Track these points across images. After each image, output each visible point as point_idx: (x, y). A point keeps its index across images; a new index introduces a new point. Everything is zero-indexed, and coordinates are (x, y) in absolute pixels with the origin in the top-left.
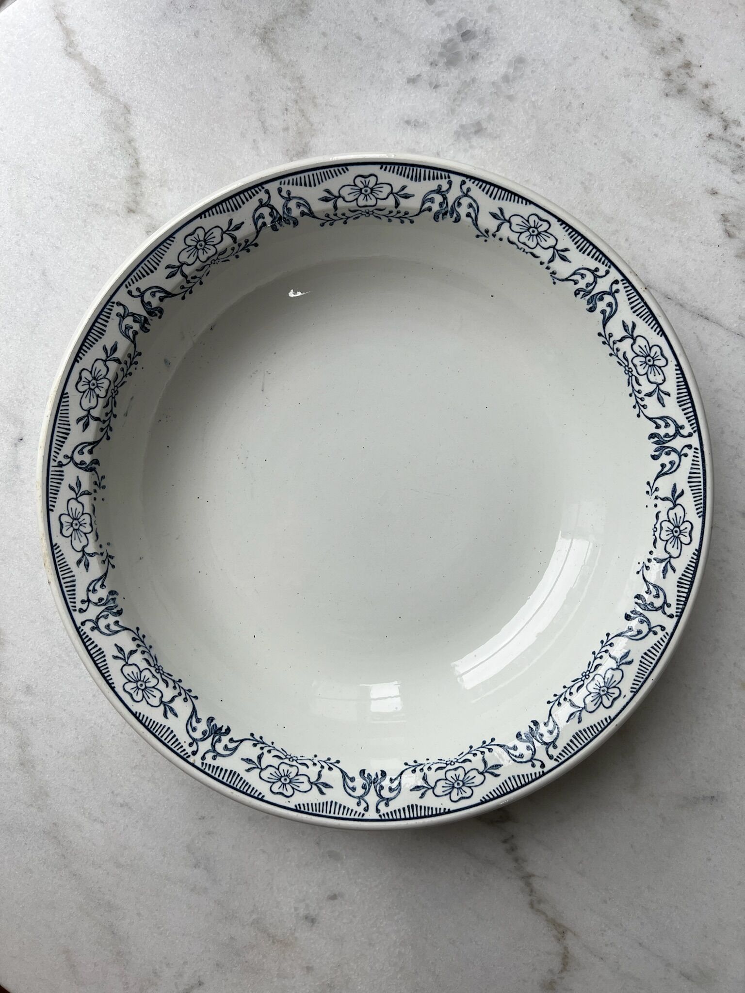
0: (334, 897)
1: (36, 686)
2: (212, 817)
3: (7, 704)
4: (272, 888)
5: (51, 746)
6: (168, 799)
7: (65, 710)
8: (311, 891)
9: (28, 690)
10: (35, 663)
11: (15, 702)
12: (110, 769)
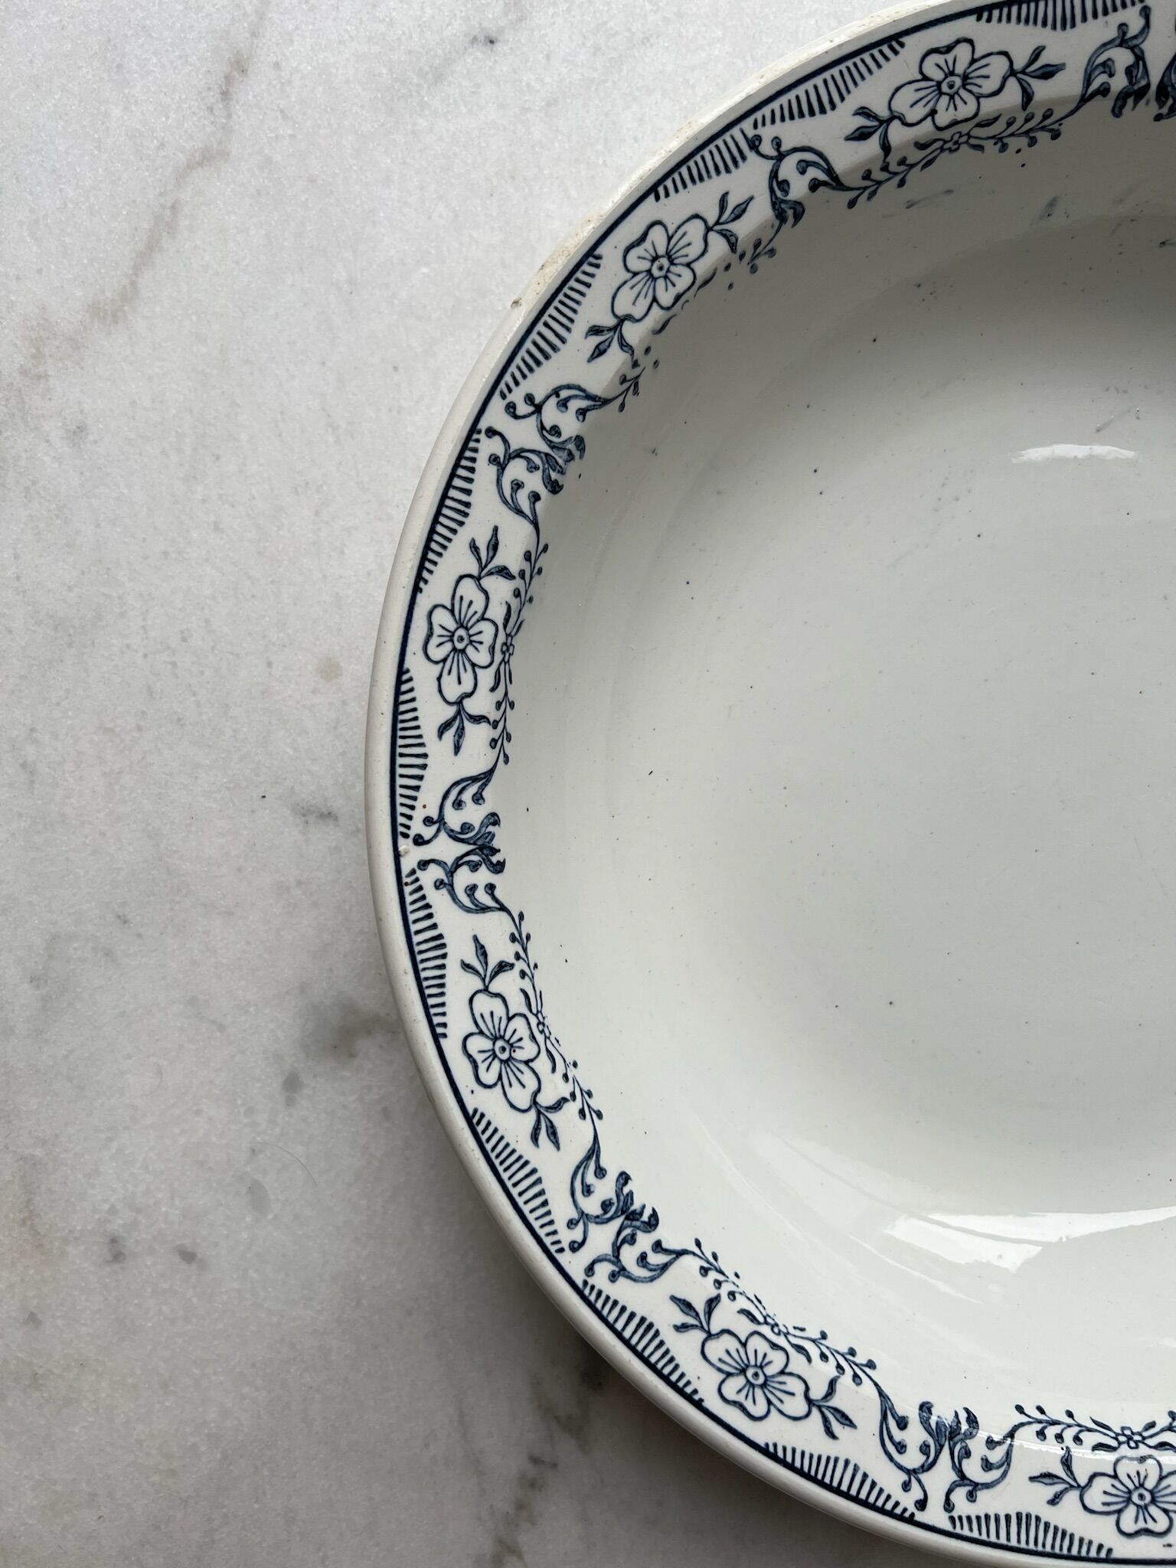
0: (188, 1256)
1: (96, 442)
2: (139, 936)
3: (22, 418)
4: (110, 1139)
5: (16, 557)
6: (103, 834)
7: (98, 526)
8: (164, 1209)
9: (77, 433)
10: (133, 403)
11: (36, 428)
12: (67, 691)
